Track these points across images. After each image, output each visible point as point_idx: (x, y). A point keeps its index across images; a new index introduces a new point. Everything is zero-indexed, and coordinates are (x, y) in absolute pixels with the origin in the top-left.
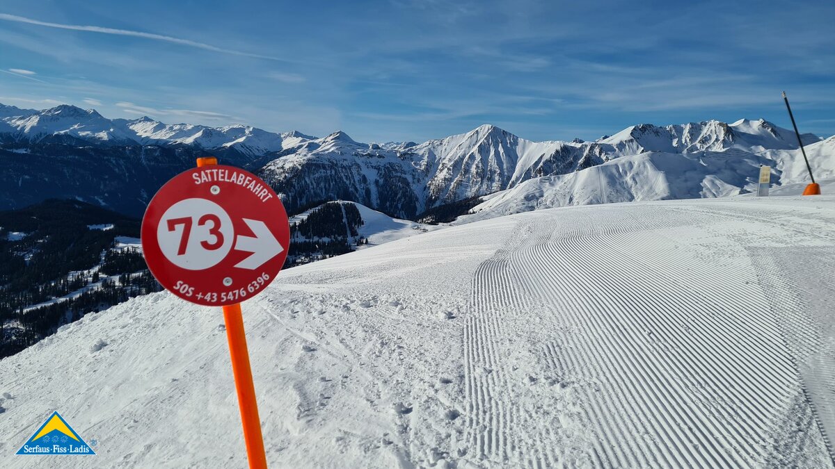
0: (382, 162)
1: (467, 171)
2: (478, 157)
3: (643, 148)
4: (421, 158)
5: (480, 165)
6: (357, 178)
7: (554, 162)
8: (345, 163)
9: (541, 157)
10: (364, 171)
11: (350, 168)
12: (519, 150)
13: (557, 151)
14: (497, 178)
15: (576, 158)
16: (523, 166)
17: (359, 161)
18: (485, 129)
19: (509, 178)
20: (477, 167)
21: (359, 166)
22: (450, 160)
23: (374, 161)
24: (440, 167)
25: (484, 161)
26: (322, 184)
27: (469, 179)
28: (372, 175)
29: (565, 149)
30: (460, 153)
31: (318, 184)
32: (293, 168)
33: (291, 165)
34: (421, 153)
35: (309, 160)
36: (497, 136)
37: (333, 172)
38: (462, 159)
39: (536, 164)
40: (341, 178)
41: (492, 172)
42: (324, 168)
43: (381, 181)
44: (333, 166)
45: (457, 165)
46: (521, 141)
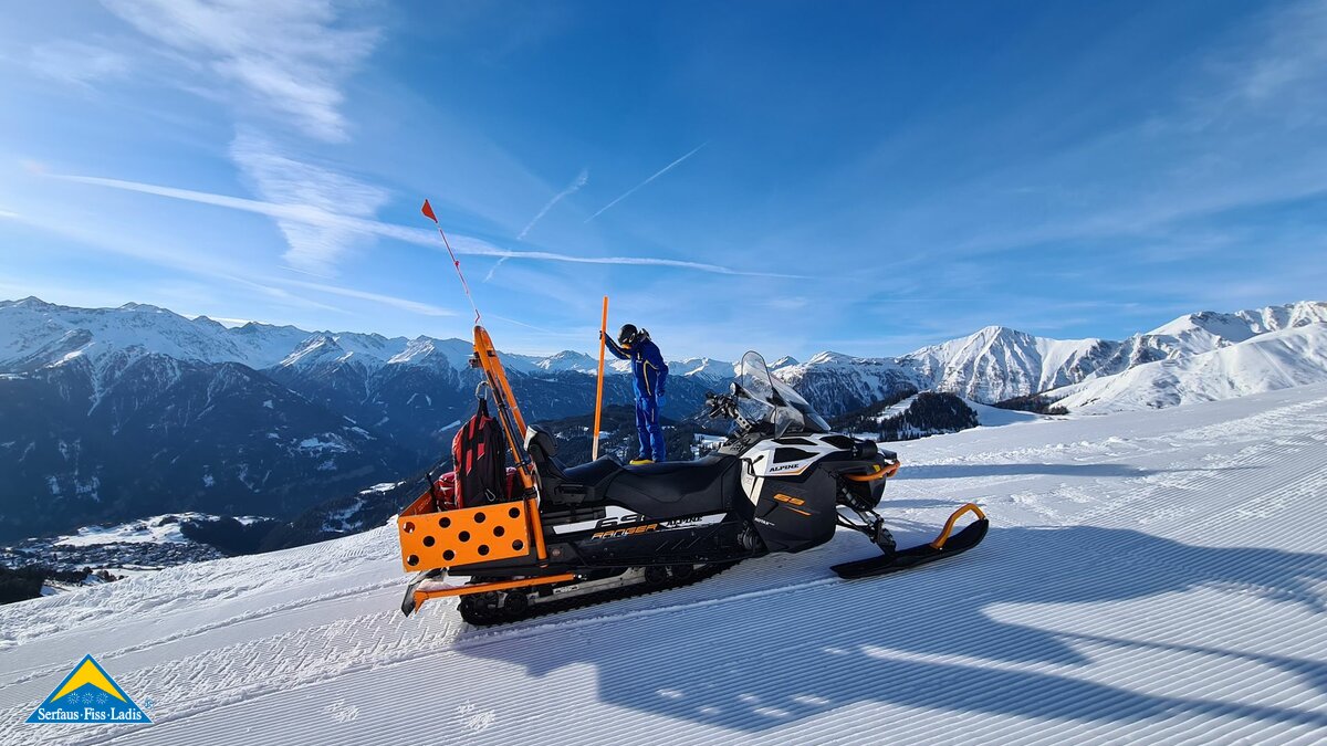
0: (882, 369)
1: (982, 374)
2: (992, 359)
3: (1219, 337)
4: (923, 363)
5: (997, 366)
6: (859, 386)
7: (1093, 359)
8: (844, 372)
9: (1073, 355)
10: (865, 378)
11: (850, 375)
12: (1039, 348)
13: (1094, 348)
14: (1022, 379)
15: (1125, 352)
16: (1052, 365)
17: (857, 368)
18: (992, 333)
19: (1038, 379)
20: (994, 369)
21: (858, 375)
22: (957, 364)
23: (873, 369)
24: (947, 370)
25: (1001, 361)
26: (826, 392)
27: (987, 384)
28: (874, 383)
29: (1103, 345)
30: (968, 356)
31: (822, 392)
32: (794, 378)
33: (791, 375)
34: (921, 358)
35: (808, 370)
36: (1008, 336)
37: (835, 381)
38: (972, 362)
39: (1069, 362)
40: (843, 386)
41: (1015, 374)
42: (825, 377)
43: (885, 387)
44: (833, 374)
45: (968, 368)
46: (1039, 340)
